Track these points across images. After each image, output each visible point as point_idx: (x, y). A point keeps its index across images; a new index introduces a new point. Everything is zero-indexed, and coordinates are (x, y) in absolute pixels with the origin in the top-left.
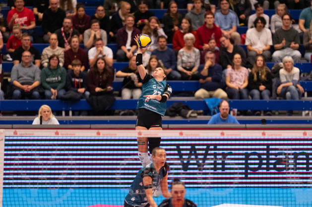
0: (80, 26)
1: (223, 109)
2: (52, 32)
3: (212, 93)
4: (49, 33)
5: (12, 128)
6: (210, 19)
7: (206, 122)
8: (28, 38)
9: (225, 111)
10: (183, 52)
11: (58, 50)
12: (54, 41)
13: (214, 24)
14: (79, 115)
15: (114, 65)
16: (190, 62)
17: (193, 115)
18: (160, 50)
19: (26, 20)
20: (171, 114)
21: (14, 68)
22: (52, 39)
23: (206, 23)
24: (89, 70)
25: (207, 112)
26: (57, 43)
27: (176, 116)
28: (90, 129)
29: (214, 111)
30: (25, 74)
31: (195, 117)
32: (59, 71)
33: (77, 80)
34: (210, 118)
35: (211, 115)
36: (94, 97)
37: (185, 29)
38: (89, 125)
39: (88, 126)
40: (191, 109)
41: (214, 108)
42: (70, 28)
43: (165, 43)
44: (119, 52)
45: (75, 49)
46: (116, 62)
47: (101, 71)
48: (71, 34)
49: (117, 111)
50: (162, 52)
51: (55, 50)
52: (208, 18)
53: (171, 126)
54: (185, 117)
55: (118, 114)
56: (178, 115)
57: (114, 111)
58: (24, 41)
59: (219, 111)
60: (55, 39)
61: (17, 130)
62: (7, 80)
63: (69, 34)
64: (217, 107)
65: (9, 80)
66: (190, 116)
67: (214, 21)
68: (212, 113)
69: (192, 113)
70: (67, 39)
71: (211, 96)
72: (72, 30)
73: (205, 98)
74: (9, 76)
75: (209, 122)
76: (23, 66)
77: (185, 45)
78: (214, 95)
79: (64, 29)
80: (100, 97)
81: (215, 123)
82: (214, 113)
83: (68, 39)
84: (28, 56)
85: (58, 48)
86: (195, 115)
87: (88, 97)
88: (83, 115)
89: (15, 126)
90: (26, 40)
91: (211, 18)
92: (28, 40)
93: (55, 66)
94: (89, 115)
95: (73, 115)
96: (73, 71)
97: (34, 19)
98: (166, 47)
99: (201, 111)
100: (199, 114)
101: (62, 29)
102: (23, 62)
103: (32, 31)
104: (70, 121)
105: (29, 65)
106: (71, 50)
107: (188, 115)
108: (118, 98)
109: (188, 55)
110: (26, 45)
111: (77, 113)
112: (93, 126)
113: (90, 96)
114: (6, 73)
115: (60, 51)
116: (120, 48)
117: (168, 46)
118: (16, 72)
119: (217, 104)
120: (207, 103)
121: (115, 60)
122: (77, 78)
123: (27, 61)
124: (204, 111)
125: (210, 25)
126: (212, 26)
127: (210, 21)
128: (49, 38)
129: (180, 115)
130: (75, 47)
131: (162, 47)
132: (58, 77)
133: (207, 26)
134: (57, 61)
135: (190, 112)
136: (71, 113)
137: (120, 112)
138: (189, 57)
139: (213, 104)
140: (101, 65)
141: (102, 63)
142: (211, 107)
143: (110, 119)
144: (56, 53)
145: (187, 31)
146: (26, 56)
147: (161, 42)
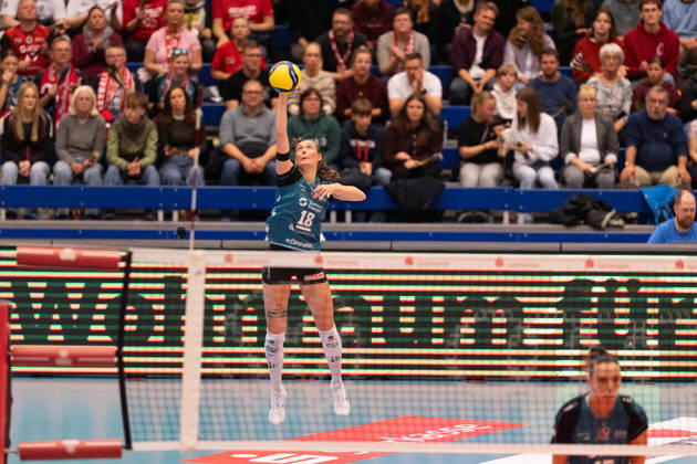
0: (370, 26)
1: (686, 210)
2: (310, 40)
3: (656, 175)
4: (303, 41)
5: (222, 248)
6: (651, 13)
7: (644, 238)
8: (257, 51)
9: (689, 213)
10: (596, 83)
11: (321, 79)
12: (313, 58)
13: (661, 24)
14: (367, 220)
15: (443, 111)
16: (610, 107)
17: (615, 222)
18: (544, 80)
19: (254, 13)
20: (567, 219)
21: (226, 116)
22: (310, 55)
23: (643, 21)
24: (389, 123)
25: (647, 216)
26: (320, 64)
27: (580, 224)
28: (391, 250)
29: (662, 213)
30: (250, 131)
31: (620, 227)
32: (323, 125)
33: (362, 144)
34: (654, 230)
35: (654, 224)
36: (400, 181)
37: (602, 35)
38: (389, 242)
39: (386, 244)
40: (610, 210)
41: (662, 208)
42: (348, 32)
43: (554, 66)
44: (455, 85)
45: (362, 76)
46: (448, 107)
47: (415, 125)
48: (350, 46)
49: (448, 213)
50: (550, 85)
51: (315, 79)
52: (647, 10)
53: (567, 246)
54: (597, 227)
55: (454, 220)
56: (582, 222)
57: (443, 212)
58: (250, 58)
59: (672, 214)
60: (316, 55)
61: (233, 253)
62: (211, 142)
63: (346, 44)
64: (667, 206)
65: (216, 142)
66: (608, 225)
67: (661, 17)
68: (657, 220)
69: (612, 218)
70: (342, 57)
71: (655, 183)
72: (352, 35)
73: (642, 185)
74: (216, 134)
75: (651, 238)
76: (245, 114)
77: (602, 68)
78: (661, 180)
79: (335, 33)
80: (411, 182)
81: (663, 242)
82: (662, 219)
83: (345, 57)
84: (256, 92)
85: (322, 73)
86: (621, 222)
87: (387, 181)
88: (375, 221)
89: (227, 243)
90: (252, 55)
91: (654, 10)
92: (258, 56)
93: (314, 114)
94: (388, 220)
95: (354, 219)
96: (354, 123)
97: (272, 11)
98: (558, 74)
99: (634, 215)
100: (629, 221)
101: (331, 35)
102: (244, 104)
103: (267, 36)
104: (346, 234)
105: (258, 111)
106: (351, 79)
107: (604, 224)
108: (449, 185)
109: (608, 90)
110: (253, 67)
111: (362, 215)
112: (397, 245)
113: (393, 179)
114: (208, 128)
115: (325, 80)
116: (456, 75)
117: (562, 71)
118: (230, 127)
119: (668, 200)
120: (646, 196)
121: (447, 102)
122: (363, 139)
123: (253, 103)
124: (640, 214)
125: (652, 25)
126: (657, 28)
127: (651, 17)
128: (303, 53)
129: (586, 223)
130: (362, 73)
131: (550, 73)
132: (319, 138)
133: (647, 28)
134: (318, 103)
135: (609, 216)
136: (348, 215)
137: (458, 215)
138: (608, 95)
139: (659, 199)
140: (415, 111)
141: (419, 107)
142: (655, 205)
143: (434, 230)
144: (318, 86)
145: (606, 37)
146: (251, 92)
147: (546, 63)
